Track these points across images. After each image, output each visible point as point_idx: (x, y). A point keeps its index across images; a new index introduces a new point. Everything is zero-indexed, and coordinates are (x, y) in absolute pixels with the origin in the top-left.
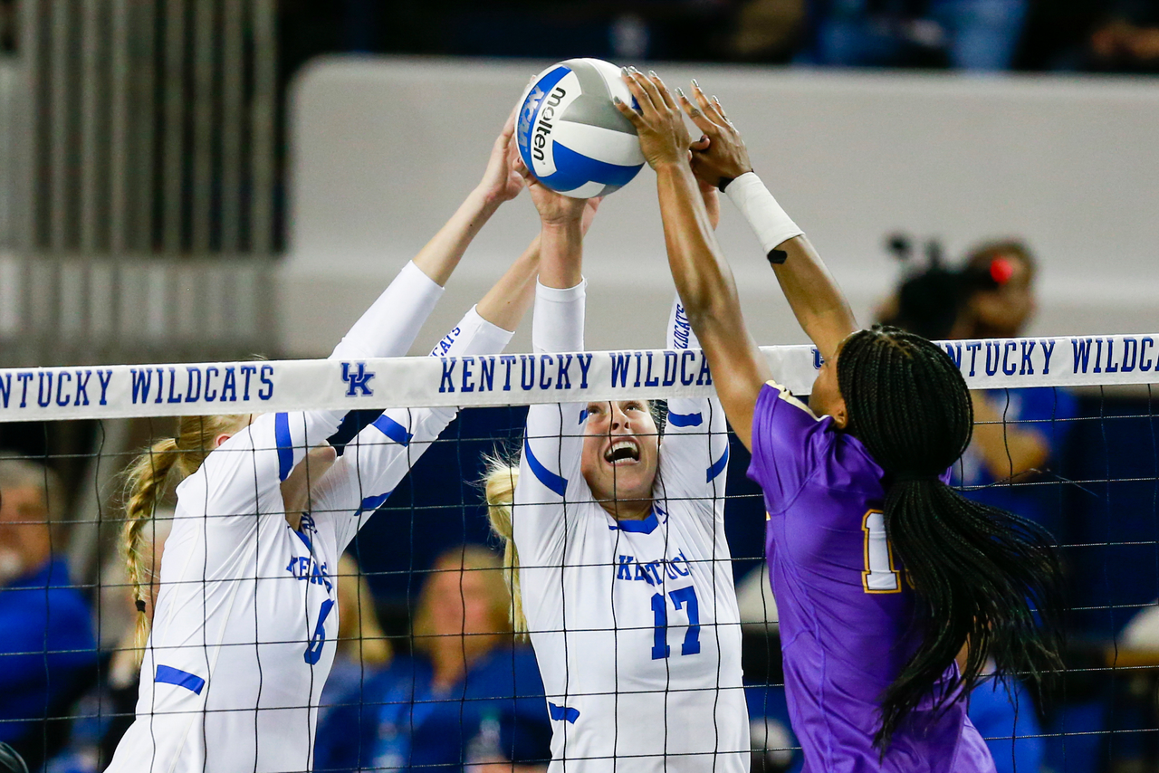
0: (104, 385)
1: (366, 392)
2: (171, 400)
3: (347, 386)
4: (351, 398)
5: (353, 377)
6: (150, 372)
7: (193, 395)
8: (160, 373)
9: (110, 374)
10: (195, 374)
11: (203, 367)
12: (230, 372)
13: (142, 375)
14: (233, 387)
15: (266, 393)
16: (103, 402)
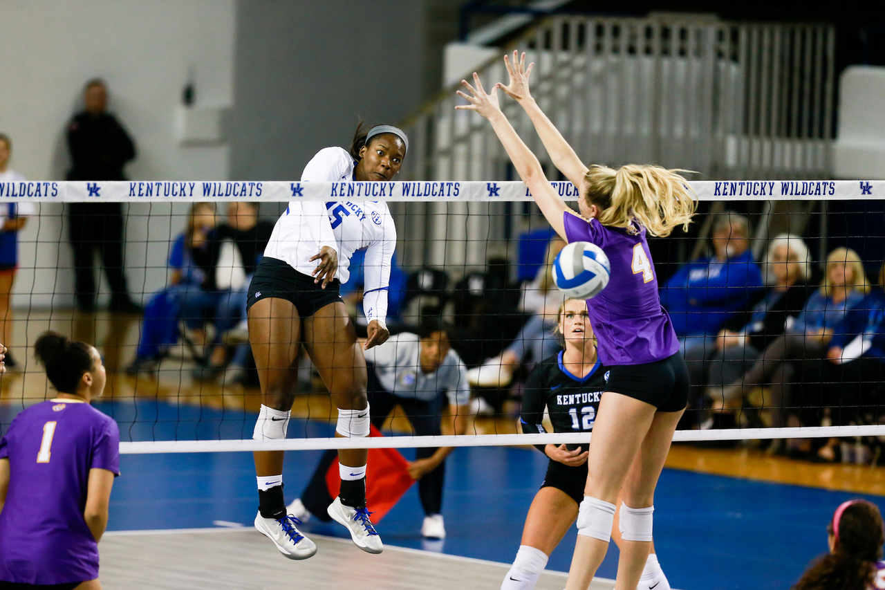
0: (771, 188)
1: (869, 193)
2: (796, 194)
3: (862, 191)
4: (864, 195)
5: (864, 187)
6: (788, 183)
7: (805, 192)
8: (792, 184)
9: (773, 184)
10: (805, 185)
11: (808, 182)
12: (818, 184)
13: (785, 184)
14: (819, 190)
15: (832, 192)
16: (771, 194)
